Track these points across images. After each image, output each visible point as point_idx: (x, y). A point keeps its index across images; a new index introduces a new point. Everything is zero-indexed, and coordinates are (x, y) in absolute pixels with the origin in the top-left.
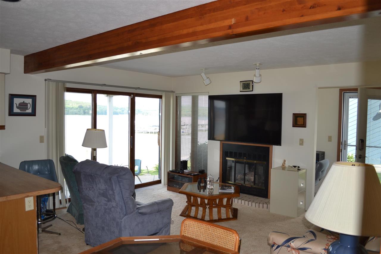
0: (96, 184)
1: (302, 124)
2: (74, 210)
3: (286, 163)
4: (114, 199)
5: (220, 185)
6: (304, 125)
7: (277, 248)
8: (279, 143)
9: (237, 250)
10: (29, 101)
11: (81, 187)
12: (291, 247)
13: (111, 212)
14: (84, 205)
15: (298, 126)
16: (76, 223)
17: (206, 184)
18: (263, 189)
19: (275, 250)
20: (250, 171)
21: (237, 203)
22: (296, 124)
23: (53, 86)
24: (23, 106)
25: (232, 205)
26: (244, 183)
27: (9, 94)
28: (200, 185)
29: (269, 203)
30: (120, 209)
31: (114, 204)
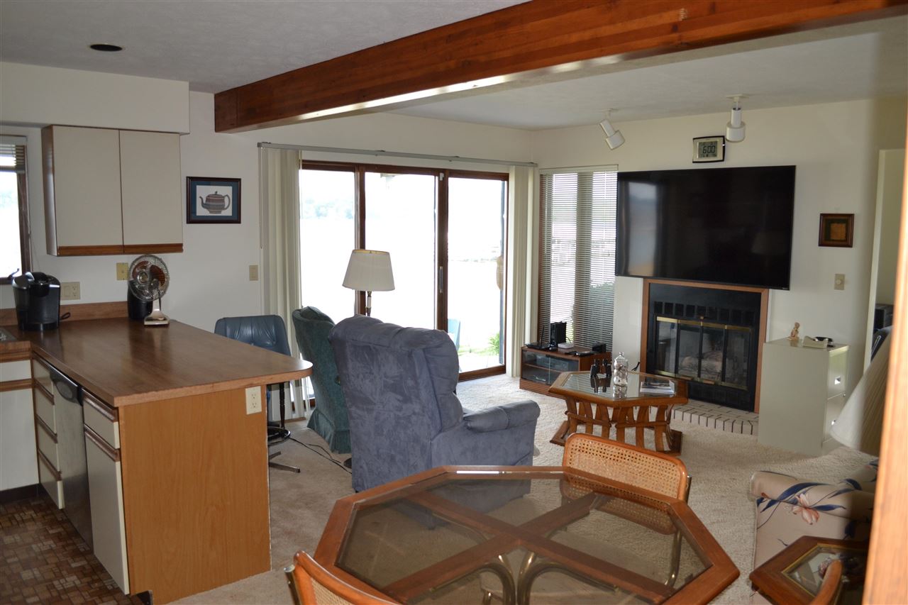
0: (379, 366)
1: (843, 238)
2: (324, 424)
3: (800, 329)
4: (418, 397)
5: (641, 377)
6: (847, 242)
7: (769, 506)
8: (783, 283)
9: (681, 498)
10: (226, 191)
11: (344, 372)
12: (799, 504)
13: (410, 425)
14: (350, 409)
15: (831, 243)
16: (330, 452)
17: (611, 375)
18: (743, 390)
19: (764, 510)
20: (713, 349)
21: (681, 420)
22: (827, 239)
23: (274, 158)
24: (214, 202)
25: (669, 424)
26: (699, 376)
27: (187, 177)
28: (596, 376)
29: (757, 422)
30: (429, 418)
31: (417, 408)
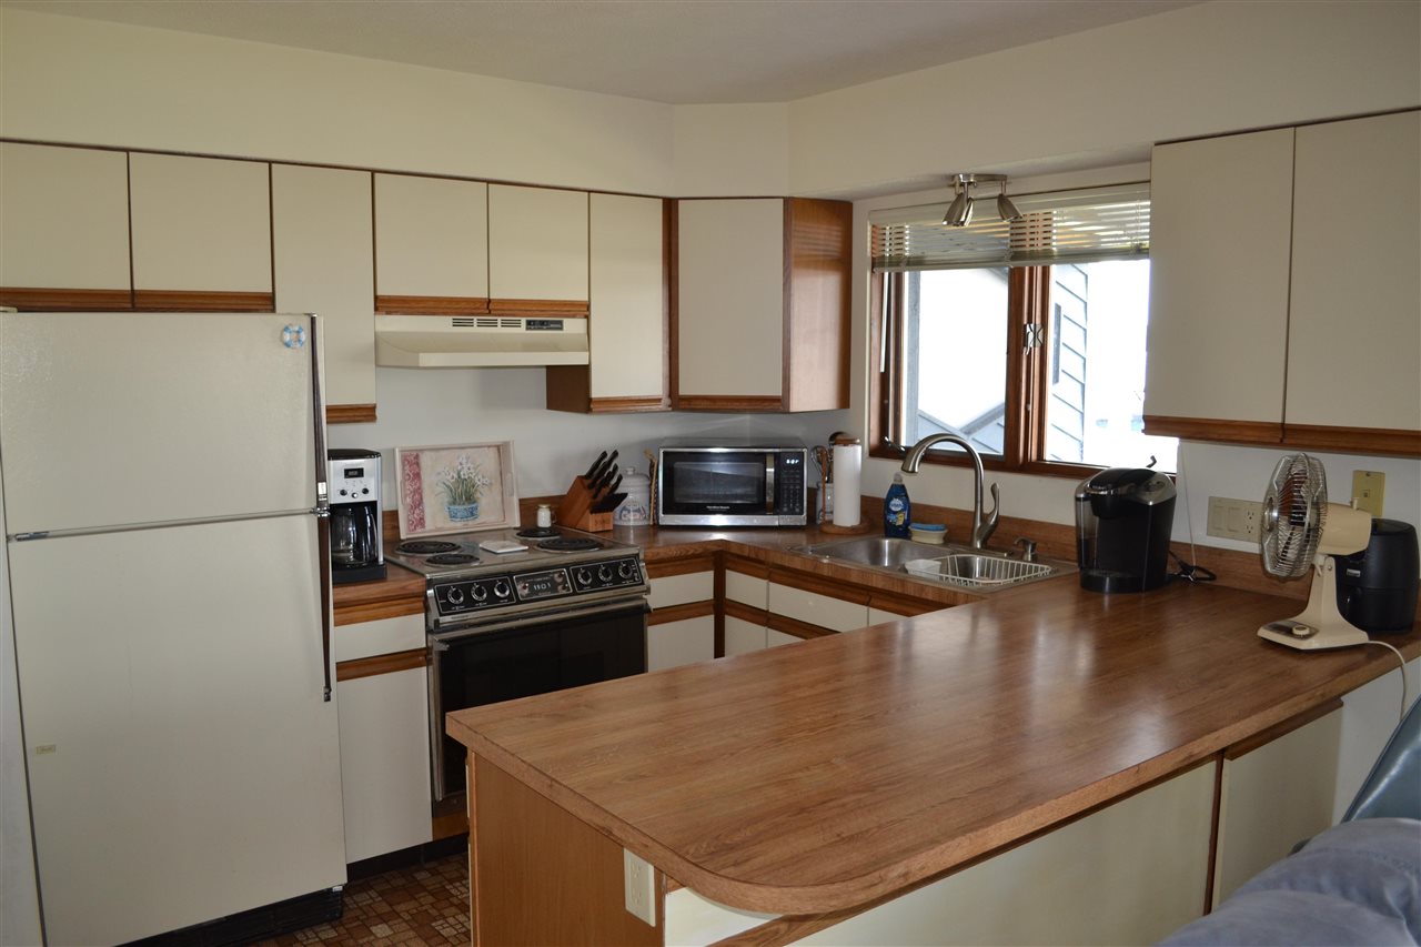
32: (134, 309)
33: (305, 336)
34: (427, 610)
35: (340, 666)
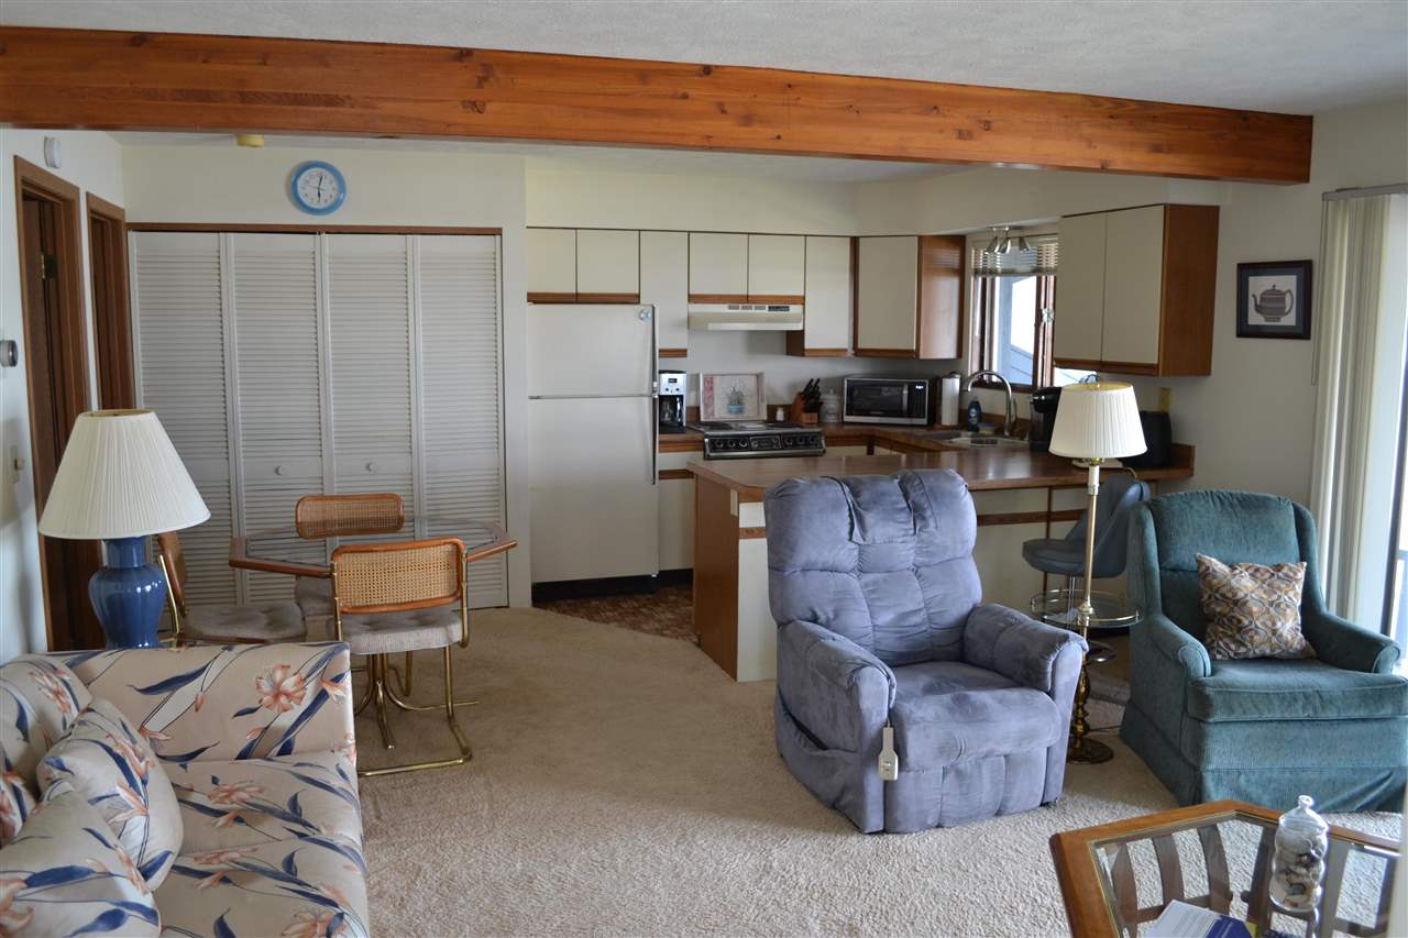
10: (1288, 283)
24: (1273, 299)
27: (1238, 264)
32: (577, 303)
33: (650, 315)
34: (704, 450)
35: (661, 472)
